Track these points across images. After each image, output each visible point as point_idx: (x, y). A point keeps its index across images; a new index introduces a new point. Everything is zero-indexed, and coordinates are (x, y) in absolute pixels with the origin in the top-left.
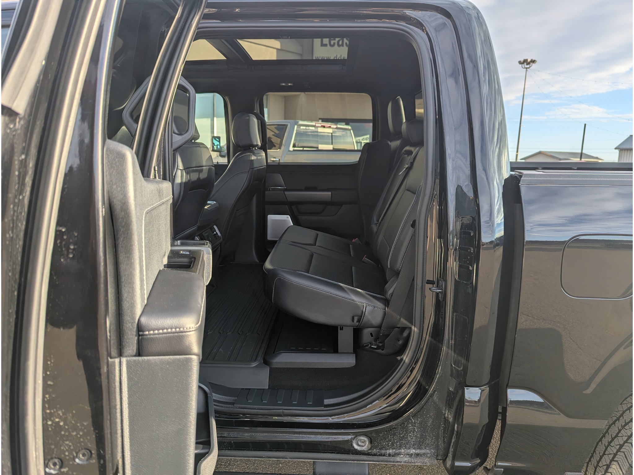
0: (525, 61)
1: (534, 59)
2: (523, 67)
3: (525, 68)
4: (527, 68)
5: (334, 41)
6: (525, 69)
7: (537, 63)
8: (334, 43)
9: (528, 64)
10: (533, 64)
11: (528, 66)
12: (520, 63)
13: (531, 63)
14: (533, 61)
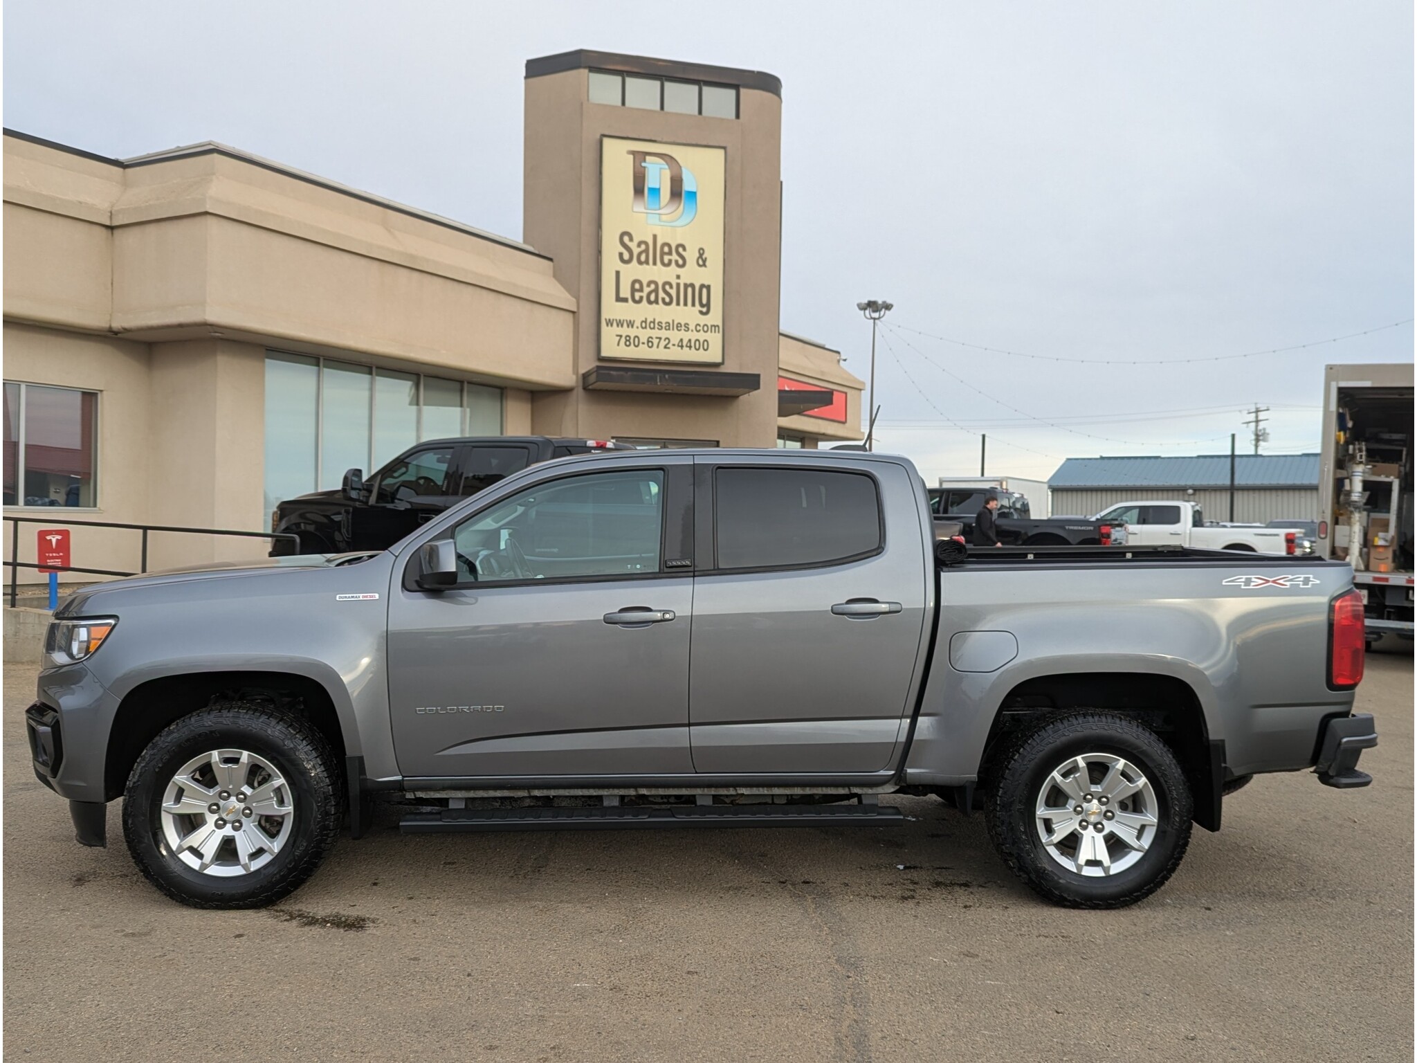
0: (872, 305)
1: (889, 301)
2: (868, 316)
3: (872, 318)
4: (875, 319)
6: (872, 321)
7: (892, 310)
9: (878, 310)
10: (887, 312)
11: (876, 315)
12: (863, 308)
13: (883, 310)
14: (888, 307)
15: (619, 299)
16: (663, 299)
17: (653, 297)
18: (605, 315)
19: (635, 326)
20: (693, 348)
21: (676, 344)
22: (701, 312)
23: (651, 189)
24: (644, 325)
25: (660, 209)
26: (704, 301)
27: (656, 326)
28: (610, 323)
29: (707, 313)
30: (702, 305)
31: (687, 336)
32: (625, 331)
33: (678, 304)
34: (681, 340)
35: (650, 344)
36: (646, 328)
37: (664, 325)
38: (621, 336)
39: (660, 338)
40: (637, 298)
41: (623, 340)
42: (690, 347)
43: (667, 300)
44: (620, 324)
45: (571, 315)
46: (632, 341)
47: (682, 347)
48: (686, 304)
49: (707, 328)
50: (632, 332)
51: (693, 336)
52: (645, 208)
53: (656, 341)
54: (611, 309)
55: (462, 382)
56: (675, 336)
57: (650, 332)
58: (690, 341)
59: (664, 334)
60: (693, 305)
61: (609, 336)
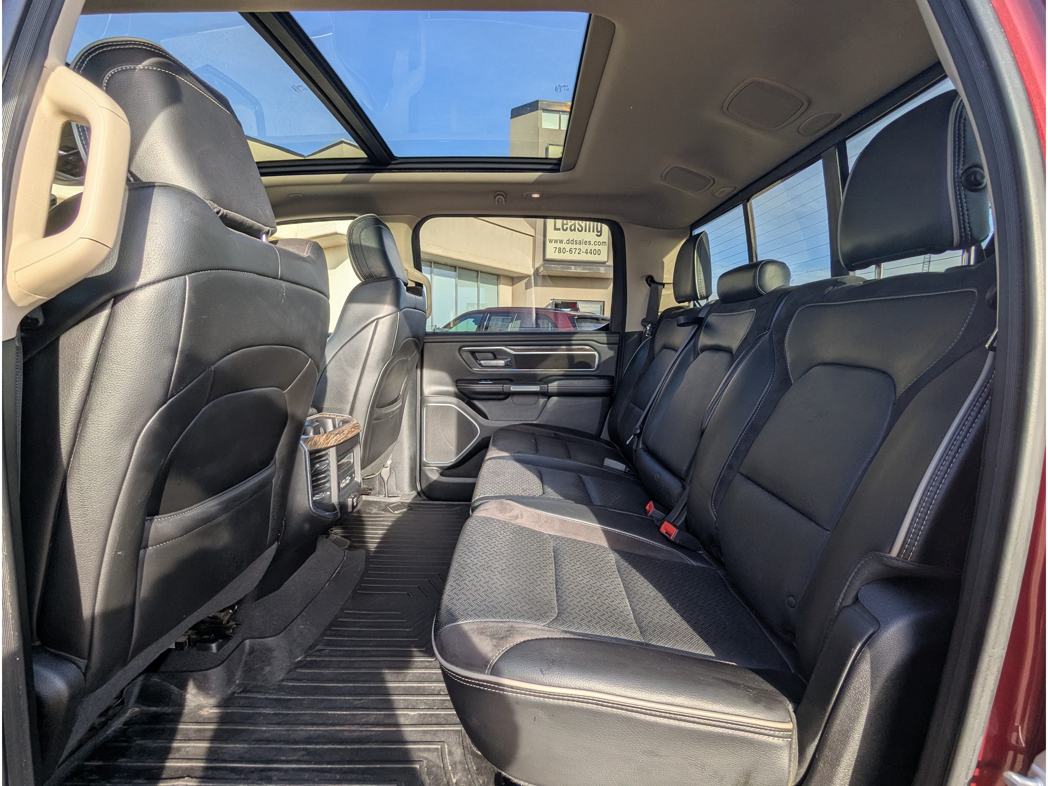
5: (567, 226)
8: (567, 228)
15: (556, 229)
16: (578, 229)
17: (573, 228)
18: (548, 237)
19: (563, 243)
20: (593, 254)
21: (584, 252)
22: (597, 235)
24: (568, 242)
26: (599, 230)
27: (574, 242)
28: (551, 241)
29: (600, 236)
30: (598, 232)
31: (589, 247)
32: (558, 245)
33: (586, 231)
34: (587, 249)
35: (571, 252)
36: (569, 243)
37: (578, 242)
38: (556, 248)
39: (576, 249)
40: (565, 228)
41: (557, 250)
42: (591, 253)
43: (580, 229)
44: (556, 241)
45: (532, 237)
46: (562, 250)
47: (587, 253)
48: (589, 231)
49: (600, 244)
50: (562, 246)
51: (593, 247)
53: (574, 250)
54: (551, 234)
55: (478, 272)
56: (584, 248)
57: (570, 246)
58: (591, 250)
59: (578, 246)
60: (593, 231)
61: (550, 247)
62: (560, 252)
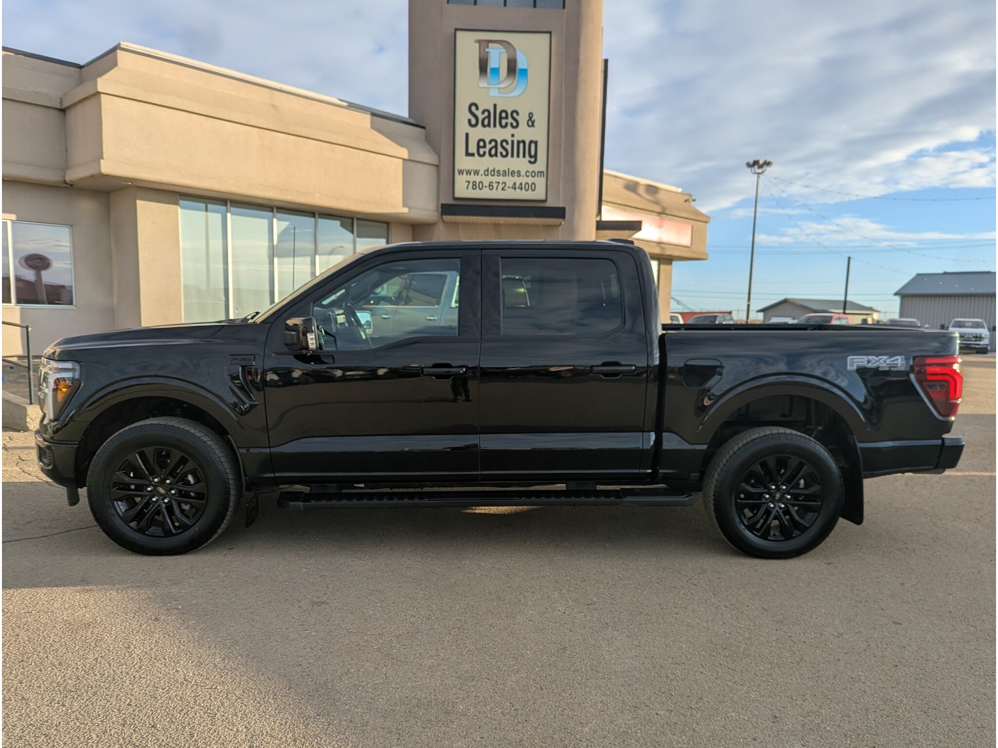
0: (756, 163)
1: (768, 160)
2: (753, 171)
4: (758, 174)
7: (772, 166)
8: (485, 153)
9: (761, 167)
10: (768, 168)
11: (760, 171)
12: (749, 165)
13: (764, 166)
14: (768, 164)
15: (468, 154)
16: (501, 153)
17: (493, 152)
18: (459, 166)
19: (480, 174)
20: (524, 190)
21: (511, 186)
22: (530, 162)
23: (492, 69)
24: (486, 173)
25: (499, 84)
26: (533, 153)
27: (496, 173)
28: (461, 172)
29: (535, 162)
30: (530, 156)
32: (472, 178)
33: (512, 156)
34: (515, 184)
35: (491, 187)
37: (501, 173)
38: (469, 182)
39: (499, 183)
40: (481, 153)
41: (471, 185)
42: (521, 189)
43: (504, 153)
44: (469, 172)
45: (435, 168)
46: (477, 185)
47: (515, 188)
48: (518, 156)
49: (534, 174)
50: (477, 179)
51: (524, 180)
52: (488, 84)
53: (495, 185)
54: (462, 162)
56: (510, 180)
57: (490, 178)
58: (521, 184)
59: (501, 179)
60: (524, 156)
61: (461, 182)
62: (474, 187)
